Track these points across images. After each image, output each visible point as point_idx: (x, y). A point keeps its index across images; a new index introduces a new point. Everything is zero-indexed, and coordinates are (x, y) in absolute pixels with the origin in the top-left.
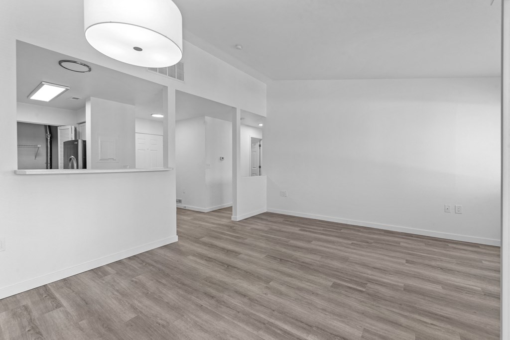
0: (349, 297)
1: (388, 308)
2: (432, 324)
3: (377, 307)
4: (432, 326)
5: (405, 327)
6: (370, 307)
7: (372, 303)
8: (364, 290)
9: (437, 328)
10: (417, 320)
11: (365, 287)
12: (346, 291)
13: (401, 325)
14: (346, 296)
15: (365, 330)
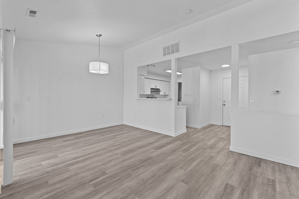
0: (91, 175)
1: (69, 185)
2: (42, 196)
3: (75, 181)
4: (42, 195)
5: (55, 184)
6: (77, 178)
7: (79, 181)
8: (91, 183)
9: (39, 196)
10: (51, 192)
11: (92, 185)
12: (96, 175)
13: (58, 183)
14: (92, 174)
15: (70, 171)
